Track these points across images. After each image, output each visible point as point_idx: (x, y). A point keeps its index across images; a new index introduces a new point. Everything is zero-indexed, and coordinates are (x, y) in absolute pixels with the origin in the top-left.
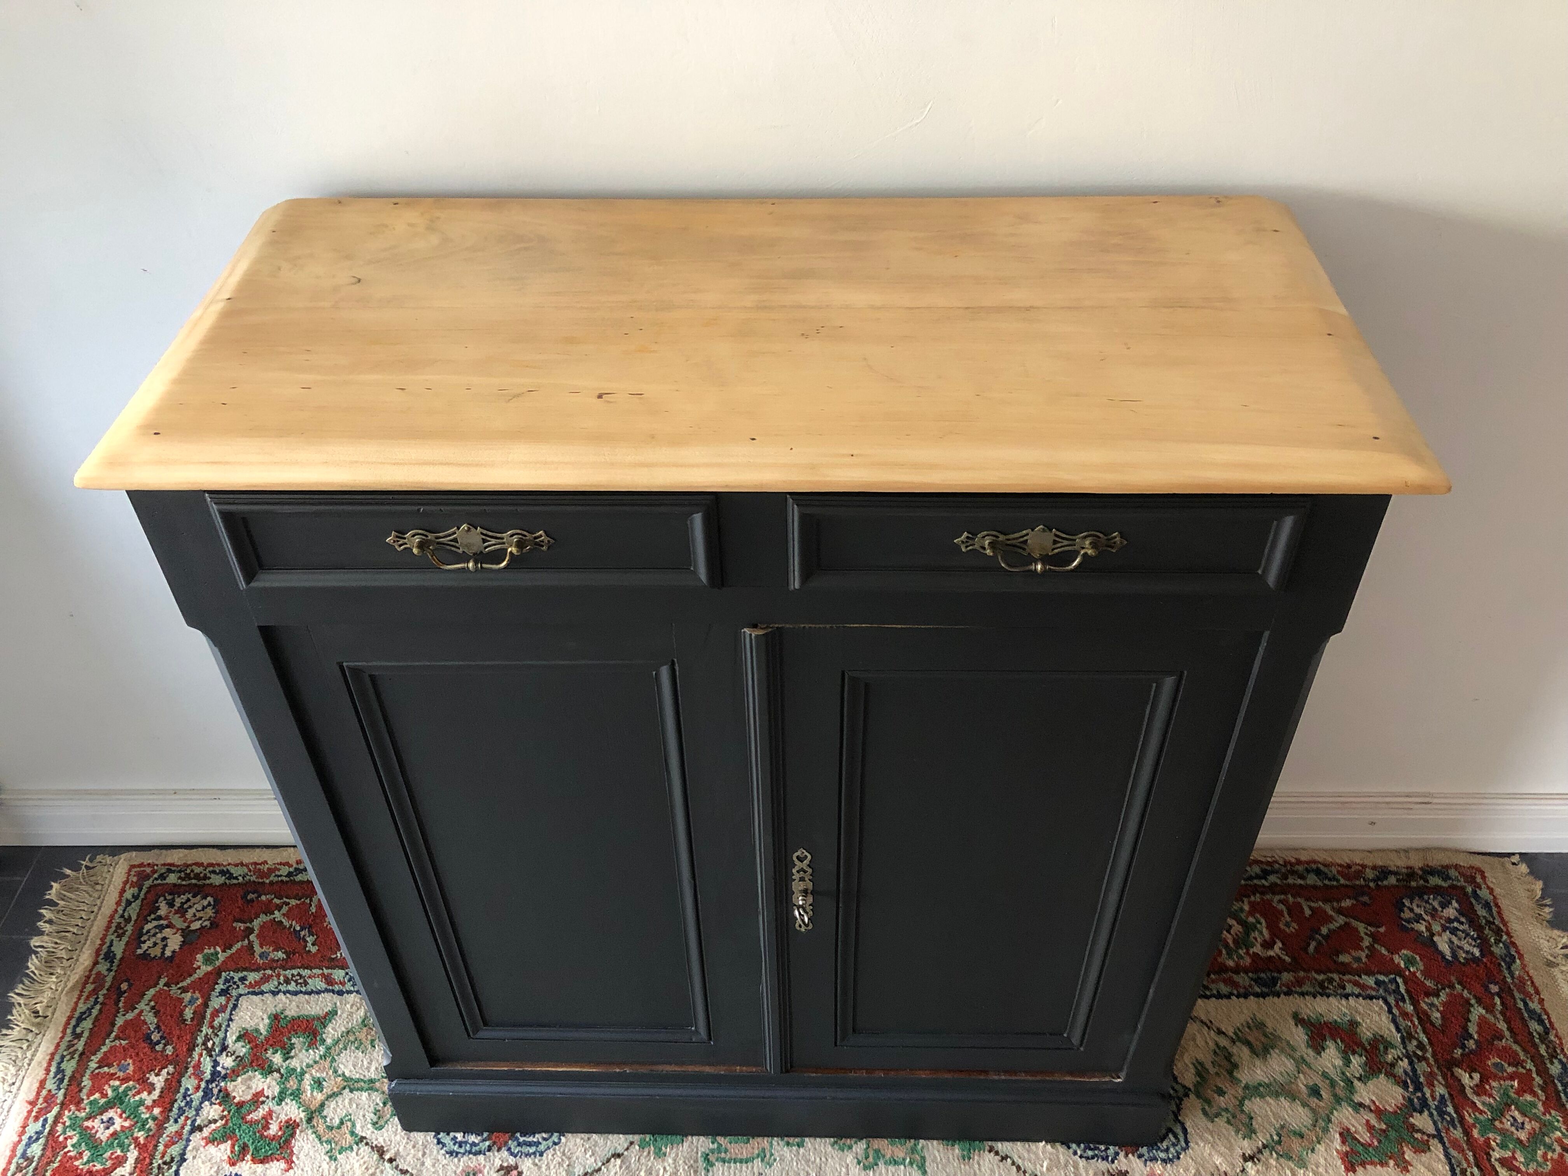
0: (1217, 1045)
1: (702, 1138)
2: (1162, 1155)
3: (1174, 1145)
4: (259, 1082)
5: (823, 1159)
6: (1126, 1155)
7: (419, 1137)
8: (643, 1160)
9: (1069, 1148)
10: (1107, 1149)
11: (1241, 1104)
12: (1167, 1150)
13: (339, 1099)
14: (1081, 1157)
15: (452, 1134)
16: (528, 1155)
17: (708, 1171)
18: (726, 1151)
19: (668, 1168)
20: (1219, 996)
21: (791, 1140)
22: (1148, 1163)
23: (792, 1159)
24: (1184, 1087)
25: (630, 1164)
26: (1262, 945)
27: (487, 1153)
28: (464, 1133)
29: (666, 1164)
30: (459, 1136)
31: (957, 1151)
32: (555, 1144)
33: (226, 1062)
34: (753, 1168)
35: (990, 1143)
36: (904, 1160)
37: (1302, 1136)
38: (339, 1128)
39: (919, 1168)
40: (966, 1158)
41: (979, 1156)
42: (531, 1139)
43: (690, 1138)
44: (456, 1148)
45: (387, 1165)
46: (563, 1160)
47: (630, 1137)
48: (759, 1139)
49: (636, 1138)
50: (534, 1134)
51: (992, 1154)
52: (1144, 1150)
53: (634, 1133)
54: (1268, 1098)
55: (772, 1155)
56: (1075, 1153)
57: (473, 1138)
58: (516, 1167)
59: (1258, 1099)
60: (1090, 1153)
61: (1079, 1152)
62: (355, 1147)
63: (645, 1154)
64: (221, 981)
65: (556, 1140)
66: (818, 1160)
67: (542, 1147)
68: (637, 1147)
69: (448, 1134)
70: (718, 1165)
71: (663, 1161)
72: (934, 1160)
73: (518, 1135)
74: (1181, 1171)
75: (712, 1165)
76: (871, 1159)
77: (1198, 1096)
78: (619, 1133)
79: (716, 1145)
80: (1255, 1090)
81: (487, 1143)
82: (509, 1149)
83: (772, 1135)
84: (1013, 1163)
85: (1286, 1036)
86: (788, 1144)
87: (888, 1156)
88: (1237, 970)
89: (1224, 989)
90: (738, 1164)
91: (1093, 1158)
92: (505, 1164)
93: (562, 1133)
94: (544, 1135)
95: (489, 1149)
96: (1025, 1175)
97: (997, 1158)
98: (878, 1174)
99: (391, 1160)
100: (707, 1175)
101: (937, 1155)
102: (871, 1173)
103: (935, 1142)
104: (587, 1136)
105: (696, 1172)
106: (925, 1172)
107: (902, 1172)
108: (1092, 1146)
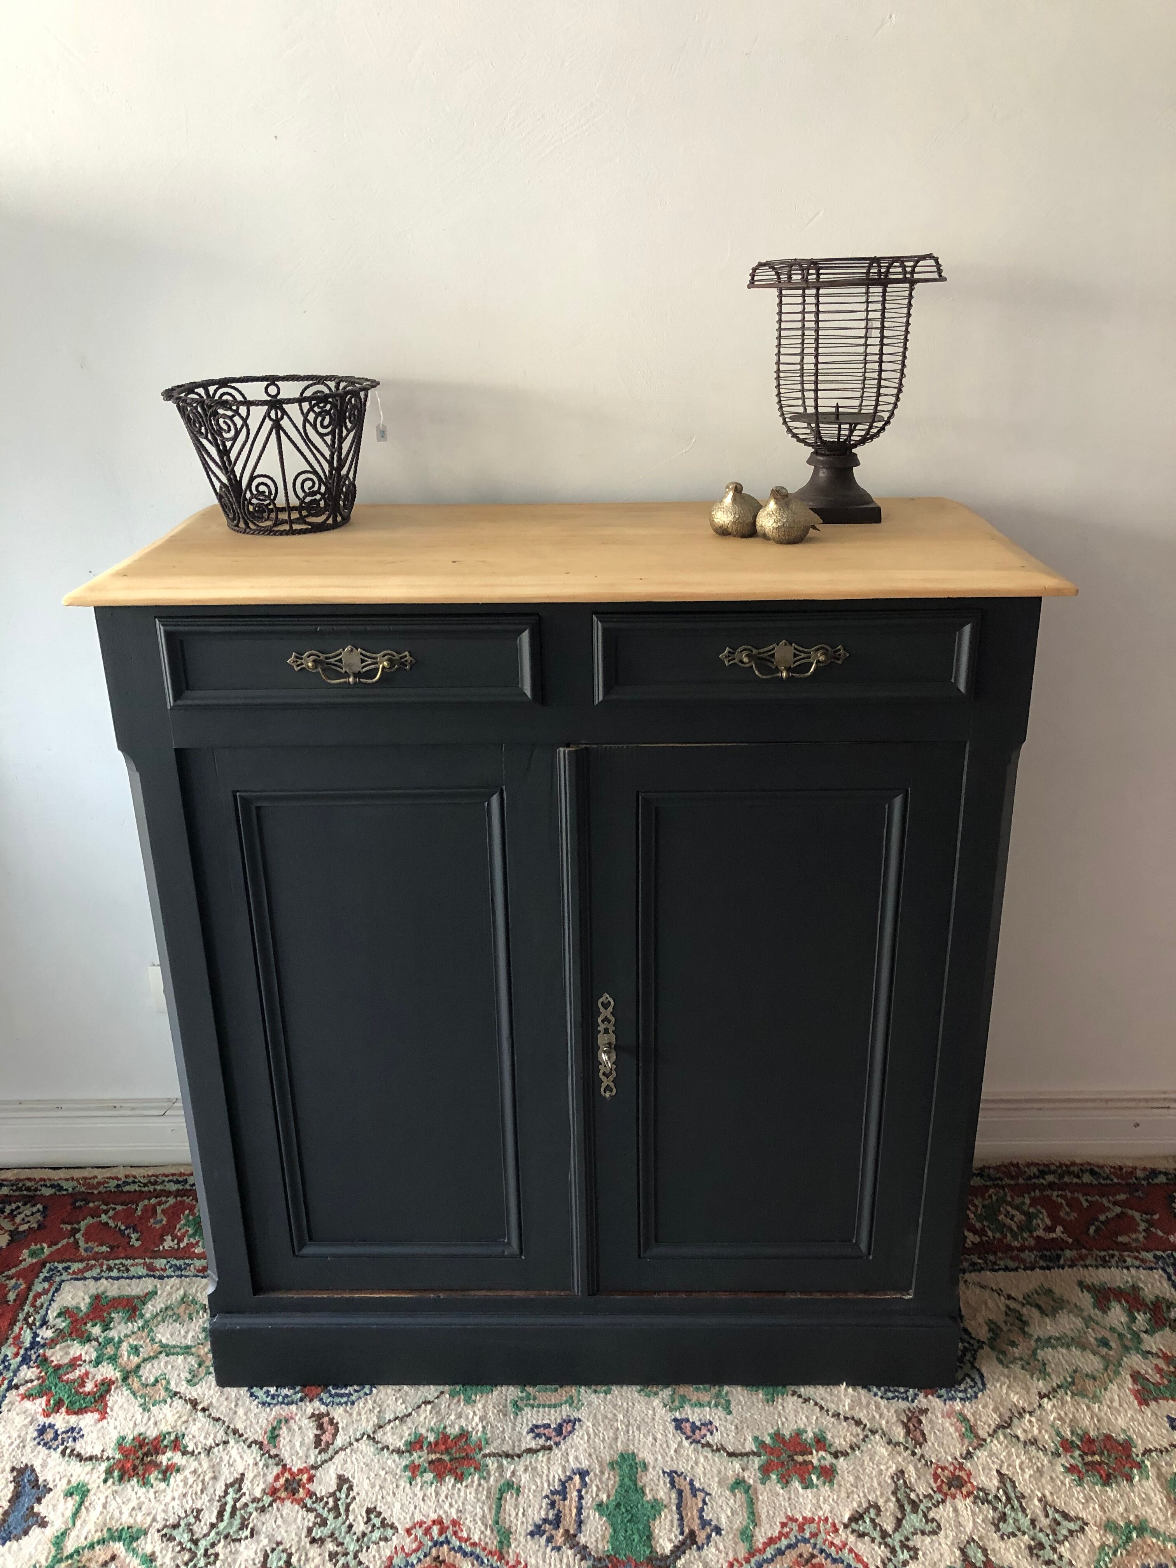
0: (1007, 1306)
1: (511, 1388)
2: (961, 1395)
3: (971, 1387)
4: (77, 1349)
5: (630, 1404)
6: (926, 1396)
7: (233, 1392)
8: (452, 1406)
9: (870, 1391)
10: (906, 1392)
11: (1034, 1353)
12: (965, 1391)
13: (155, 1362)
14: (882, 1398)
15: (265, 1389)
16: (340, 1404)
17: (517, 1414)
18: (535, 1399)
19: (477, 1412)
20: (1006, 1269)
21: (599, 1388)
22: (947, 1402)
23: (600, 1404)
24: (979, 1341)
25: (440, 1409)
26: (1044, 1230)
27: (300, 1403)
28: (277, 1388)
29: (476, 1409)
30: (272, 1390)
31: (761, 1395)
32: (366, 1394)
33: (47, 1334)
34: (561, 1411)
35: (793, 1388)
36: (709, 1403)
37: (1094, 1379)
38: (154, 1385)
39: (724, 1409)
40: (771, 1400)
41: (783, 1399)
42: (343, 1391)
43: (499, 1388)
44: (269, 1400)
45: (200, 1414)
46: (374, 1408)
47: (441, 1388)
48: (568, 1388)
49: (447, 1388)
50: (346, 1386)
51: (795, 1398)
52: (943, 1391)
53: (444, 1384)
54: (1059, 1348)
55: (579, 1400)
56: (875, 1395)
57: (285, 1391)
58: (328, 1414)
59: (1050, 1349)
60: (890, 1395)
61: (880, 1394)
62: (169, 1400)
63: (455, 1401)
64: (45, 1270)
65: (368, 1392)
66: (625, 1404)
67: (353, 1398)
68: (447, 1396)
69: (261, 1389)
70: (527, 1410)
71: (473, 1406)
72: (739, 1403)
73: (331, 1388)
74: (980, 1407)
75: (521, 1410)
76: (677, 1403)
77: (992, 1348)
78: (429, 1384)
79: (524, 1394)
80: (1047, 1342)
81: (300, 1395)
82: (321, 1400)
83: (580, 1384)
84: (816, 1404)
85: (1074, 1300)
86: (595, 1392)
87: (694, 1400)
88: (1022, 1249)
89: (1012, 1264)
90: (547, 1409)
91: (893, 1398)
92: (317, 1412)
93: (373, 1385)
94: (356, 1387)
95: (301, 1400)
96: (828, 1414)
97: (800, 1400)
98: (684, 1416)
99: (204, 1410)
100: (515, 1418)
101: (741, 1398)
102: (677, 1415)
103: (739, 1388)
104: (398, 1387)
105: (505, 1415)
106: (730, 1413)
107: (707, 1414)
108: (892, 1389)
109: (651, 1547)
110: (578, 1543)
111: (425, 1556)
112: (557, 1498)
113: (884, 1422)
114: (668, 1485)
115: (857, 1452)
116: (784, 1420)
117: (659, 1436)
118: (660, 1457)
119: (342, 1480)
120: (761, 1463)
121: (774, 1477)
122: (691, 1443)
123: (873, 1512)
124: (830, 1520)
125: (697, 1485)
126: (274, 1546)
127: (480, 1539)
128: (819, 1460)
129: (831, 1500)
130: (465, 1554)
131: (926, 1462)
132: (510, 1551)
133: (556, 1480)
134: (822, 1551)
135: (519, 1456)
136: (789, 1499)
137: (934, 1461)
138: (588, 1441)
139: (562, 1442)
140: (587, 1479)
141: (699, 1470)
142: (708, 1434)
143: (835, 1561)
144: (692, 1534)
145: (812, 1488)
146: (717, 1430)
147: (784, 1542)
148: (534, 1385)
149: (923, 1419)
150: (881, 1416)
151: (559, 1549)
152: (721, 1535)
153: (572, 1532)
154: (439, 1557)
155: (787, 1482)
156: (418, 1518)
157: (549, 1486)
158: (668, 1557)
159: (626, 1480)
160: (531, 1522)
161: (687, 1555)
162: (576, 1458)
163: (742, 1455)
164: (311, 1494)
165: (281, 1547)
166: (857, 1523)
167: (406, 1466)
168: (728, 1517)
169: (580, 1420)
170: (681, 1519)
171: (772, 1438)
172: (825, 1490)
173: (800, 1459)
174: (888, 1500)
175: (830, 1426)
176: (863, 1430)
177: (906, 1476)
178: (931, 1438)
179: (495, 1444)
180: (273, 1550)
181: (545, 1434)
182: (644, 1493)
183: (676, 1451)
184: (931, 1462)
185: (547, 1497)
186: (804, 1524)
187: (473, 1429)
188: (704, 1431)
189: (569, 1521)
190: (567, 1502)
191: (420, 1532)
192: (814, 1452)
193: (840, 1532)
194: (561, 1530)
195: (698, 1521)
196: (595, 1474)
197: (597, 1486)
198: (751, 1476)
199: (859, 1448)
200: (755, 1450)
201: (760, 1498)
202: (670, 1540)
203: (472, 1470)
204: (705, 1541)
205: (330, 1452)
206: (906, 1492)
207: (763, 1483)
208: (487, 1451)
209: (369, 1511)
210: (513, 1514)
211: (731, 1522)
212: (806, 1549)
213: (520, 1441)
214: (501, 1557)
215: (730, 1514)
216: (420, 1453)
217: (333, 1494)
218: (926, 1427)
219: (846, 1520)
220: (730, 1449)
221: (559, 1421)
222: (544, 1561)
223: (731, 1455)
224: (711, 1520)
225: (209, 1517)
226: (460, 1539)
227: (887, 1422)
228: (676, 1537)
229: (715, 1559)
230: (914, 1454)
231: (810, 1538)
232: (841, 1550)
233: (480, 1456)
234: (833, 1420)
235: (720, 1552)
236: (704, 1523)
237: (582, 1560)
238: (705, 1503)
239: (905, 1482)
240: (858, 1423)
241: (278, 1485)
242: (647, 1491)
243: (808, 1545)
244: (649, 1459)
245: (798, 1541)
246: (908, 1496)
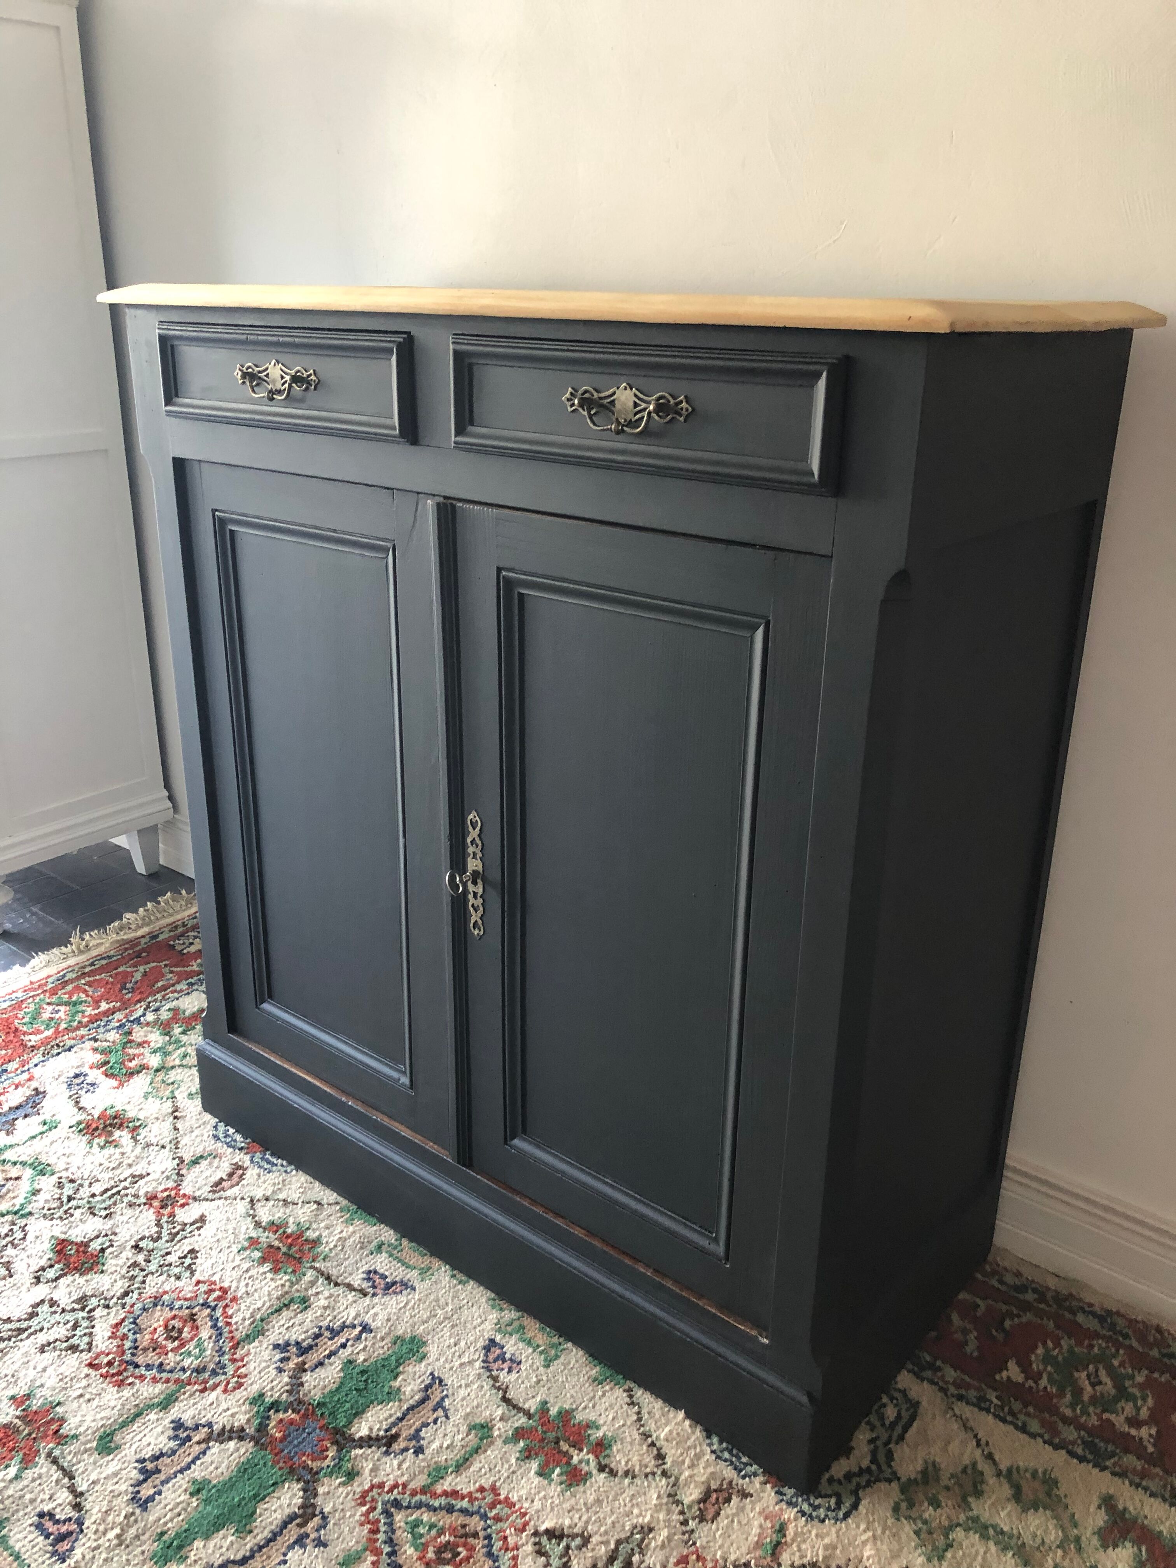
0: (974, 1464)
1: (392, 1232)
2: (805, 1507)
3: (829, 1509)
4: (156, 1038)
5: (470, 1304)
6: (764, 1483)
7: (208, 1117)
8: (332, 1217)
9: (708, 1437)
10: (746, 1464)
11: (951, 1528)
12: (816, 1508)
13: (186, 1070)
14: (713, 1452)
15: (228, 1127)
16: (261, 1167)
17: (372, 1254)
18: (400, 1251)
20: (1023, 1429)
21: (459, 1275)
22: (783, 1503)
23: (445, 1287)
24: (894, 1473)
25: (321, 1214)
26: (1127, 1419)
27: (237, 1151)
28: (236, 1131)
29: (345, 1230)
30: (231, 1131)
31: (594, 1371)
32: (286, 1172)
33: (150, 1017)
34: (408, 1273)
35: (632, 1385)
36: (538, 1346)
38: (168, 1085)
39: (545, 1360)
40: (598, 1381)
41: (611, 1389)
42: (273, 1160)
43: (382, 1226)
44: (222, 1136)
45: (172, 1118)
46: (279, 1183)
47: (340, 1199)
48: (435, 1259)
49: (344, 1202)
50: (279, 1158)
51: (625, 1394)
52: (790, 1492)
53: (345, 1198)
54: (991, 1544)
55: (432, 1274)
56: (710, 1445)
57: (238, 1137)
58: (245, 1169)
59: (977, 1536)
60: (726, 1455)
61: (715, 1447)
62: (165, 1099)
63: (339, 1215)
64: (195, 978)
65: (288, 1170)
66: (465, 1301)
67: (274, 1169)
68: (338, 1208)
69: (226, 1126)
70: (384, 1255)
71: (347, 1226)
72: (567, 1365)
73: (269, 1153)
74: (814, 1533)
75: (379, 1252)
76: (509, 1329)
77: (903, 1491)
78: (335, 1191)
79: (397, 1243)
80: (984, 1530)
81: (244, 1145)
82: (253, 1157)
83: (448, 1263)
84: (639, 1413)
85: (1077, 1509)
86: (453, 1276)
87: (529, 1336)
88: (1066, 1421)
89: (1034, 1426)
90: (399, 1264)
91: (725, 1460)
92: (240, 1163)
93: (297, 1168)
94: (285, 1163)
95: (241, 1149)
96: (638, 1429)
97: (628, 1400)
98: (503, 1342)
99: (175, 1118)
100: (367, 1256)
101: (573, 1362)
102: (498, 1338)
103: (581, 1353)
104: (312, 1180)
105: (361, 1248)
106: (548, 1366)
107: (525, 1353)
108: (735, 1452)
109: (351, 1423)
110: (301, 1378)
111: (187, 1308)
112: (327, 1334)
113: (687, 1473)
114: (423, 1386)
115: (627, 1481)
116: (591, 1405)
117: (463, 1343)
118: (443, 1360)
119: (202, 1219)
120: (524, 1425)
121: (522, 1444)
122: (483, 1367)
123: (578, 1541)
124: (527, 1518)
125: (447, 1402)
126: (109, 1233)
127: (236, 1323)
128: (580, 1462)
129: (550, 1501)
130: (214, 1326)
131: (690, 1539)
132: (246, 1347)
133: (341, 1321)
134: (489, 1537)
135: (337, 1284)
136: (514, 1472)
137: (698, 1544)
138: (400, 1309)
139: (380, 1296)
140: (364, 1335)
141: (462, 1392)
142: (506, 1370)
143: (490, 1554)
144: (395, 1437)
145: (545, 1478)
146: (518, 1372)
147: (465, 1504)
148: (411, 1241)
149: (735, 1500)
150: (692, 1466)
151: (280, 1370)
152: (417, 1456)
153: (306, 1366)
154: (196, 1314)
155: (528, 1457)
156: (216, 1278)
157: (330, 1321)
158: (354, 1440)
159: (393, 1358)
160: (286, 1338)
161: (370, 1450)
162: (376, 1314)
163: (515, 1407)
164: (172, 1215)
165: (112, 1237)
166: (549, 1539)
167: (251, 1238)
168: (441, 1447)
169: (414, 1289)
170: (401, 1419)
171: (560, 1413)
172: (554, 1490)
173: (564, 1446)
174: (606, 1543)
175: (629, 1439)
176: (657, 1466)
177: (651, 1536)
178: (723, 1521)
179: (329, 1264)
180: (106, 1235)
181: (375, 1281)
182: (396, 1378)
183: (461, 1365)
184: (694, 1543)
185: (321, 1327)
186: (500, 1502)
187: (327, 1242)
188: (506, 1366)
189: (312, 1358)
190: (330, 1343)
191: (203, 1288)
192: (585, 1451)
193: (524, 1534)
194: (300, 1359)
195: (412, 1431)
196: (375, 1337)
197: (366, 1347)
198: (500, 1429)
199: (633, 1478)
200: (532, 1411)
201: (489, 1452)
202: (371, 1429)
203: (290, 1270)
204: (397, 1452)
205: (217, 1195)
206: (632, 1550)
207: (505, 1442)
208: (317, 1265)
209: (192, 1251)
210: (281, 1323)
211: (438, 1452)
212: (475, 1523)
213: (351, 1274)
214: (236, 1347)
215: (445, 1445)
216: (271, 1235)
217: (186, 1225)
218: (729, 1510)
219: (542, 1528)
220: (511, 1395)
221: (397, 1279)
222: (260, 1373)
223: (505, 1400)
224: (423, 1439)
225: (97, 1188)
226: (225, 1312)
227: (691, 1476)
228: (379, 1430)
229: (389, 1470)
230: (685, 1523)
231: (490, 1518)
232: (507, 1549)
233: (309, 1265)
234: (637, 1437)
235: (399, 1469)
236: (416, 1436)
237: (287, 1391)
238: (435, 1421)
239: (643, 1540)
240: (660, 1457)
241: (160, 1195)
242: (400, 1379)
243: (482, 1523)
244: (432, 1357)
245: (478, 1512)
246: (632, 1553)
